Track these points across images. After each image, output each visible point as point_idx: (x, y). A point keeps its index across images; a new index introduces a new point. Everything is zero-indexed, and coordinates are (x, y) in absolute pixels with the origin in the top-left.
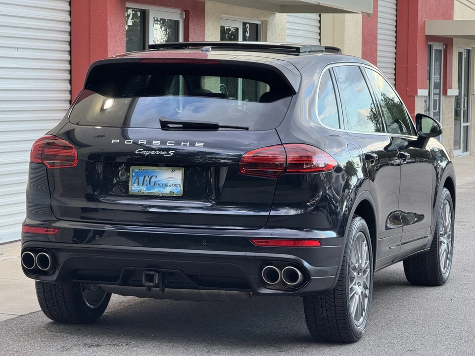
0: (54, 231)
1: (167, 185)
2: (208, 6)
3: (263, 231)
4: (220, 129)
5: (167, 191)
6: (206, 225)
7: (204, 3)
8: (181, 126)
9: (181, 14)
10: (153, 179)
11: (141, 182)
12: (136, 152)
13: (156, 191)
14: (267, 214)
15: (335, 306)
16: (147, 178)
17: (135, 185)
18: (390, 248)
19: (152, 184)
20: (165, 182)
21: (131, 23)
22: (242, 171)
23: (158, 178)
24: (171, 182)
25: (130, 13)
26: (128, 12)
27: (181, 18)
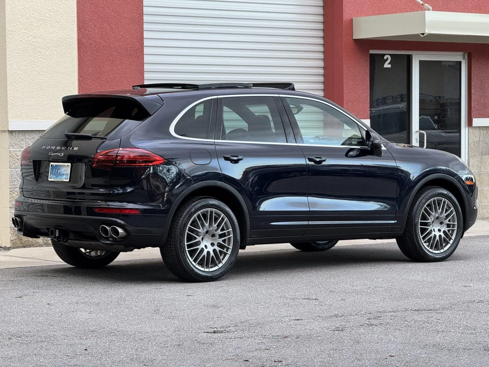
8: (74, 137)
9: (464, 55)
12: (49, 154)
16: (56, 170)
17: (52, 175)
19: (58, 174)
20: (63, 173)
21: (389, 66)
22: (94, 165)
23: (61, 170)
24: (65, 173)
25: (387, 58)
26: (385, 58)
27: (464, 58)
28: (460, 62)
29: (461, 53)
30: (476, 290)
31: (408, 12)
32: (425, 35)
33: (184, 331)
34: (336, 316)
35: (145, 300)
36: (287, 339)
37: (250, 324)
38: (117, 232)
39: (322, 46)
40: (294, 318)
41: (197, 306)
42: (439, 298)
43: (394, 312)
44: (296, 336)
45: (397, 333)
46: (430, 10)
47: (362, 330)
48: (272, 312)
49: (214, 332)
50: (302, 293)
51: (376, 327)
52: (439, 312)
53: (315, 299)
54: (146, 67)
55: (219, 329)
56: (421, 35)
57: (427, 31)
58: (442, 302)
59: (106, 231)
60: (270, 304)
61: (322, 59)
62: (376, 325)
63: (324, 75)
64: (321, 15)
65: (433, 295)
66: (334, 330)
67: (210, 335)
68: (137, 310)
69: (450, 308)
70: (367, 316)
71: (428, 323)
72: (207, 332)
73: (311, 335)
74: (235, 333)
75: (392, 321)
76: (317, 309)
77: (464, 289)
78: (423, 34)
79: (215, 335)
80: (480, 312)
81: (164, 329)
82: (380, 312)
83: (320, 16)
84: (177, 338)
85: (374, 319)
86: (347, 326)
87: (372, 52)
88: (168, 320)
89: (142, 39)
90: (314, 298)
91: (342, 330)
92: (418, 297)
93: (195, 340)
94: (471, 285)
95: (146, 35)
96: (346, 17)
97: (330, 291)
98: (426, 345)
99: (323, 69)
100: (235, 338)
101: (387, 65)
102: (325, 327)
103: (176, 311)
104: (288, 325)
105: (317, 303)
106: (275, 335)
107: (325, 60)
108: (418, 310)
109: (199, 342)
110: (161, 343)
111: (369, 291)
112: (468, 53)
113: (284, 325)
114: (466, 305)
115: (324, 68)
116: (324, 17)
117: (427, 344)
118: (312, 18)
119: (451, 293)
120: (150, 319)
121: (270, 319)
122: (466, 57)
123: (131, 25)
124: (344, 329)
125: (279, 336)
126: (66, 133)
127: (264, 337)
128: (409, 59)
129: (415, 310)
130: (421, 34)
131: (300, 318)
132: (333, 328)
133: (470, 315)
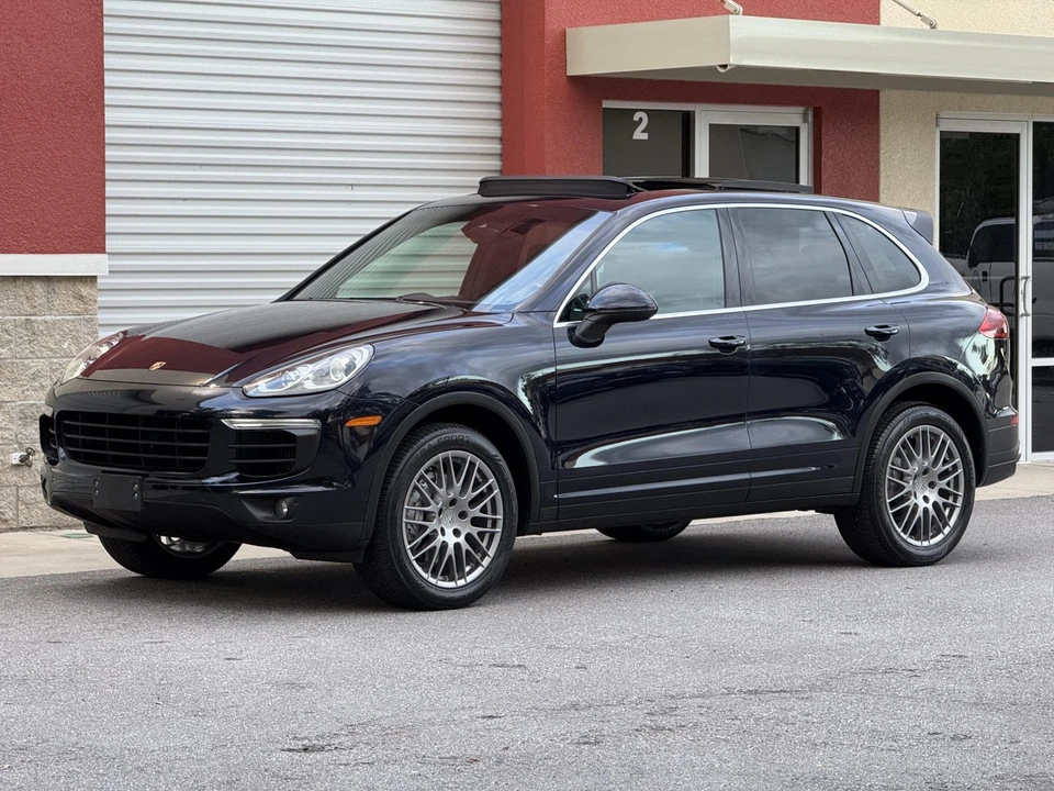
7: (878, 91)
9: (804, 114)
21: (645, 136)
25: (641, 119)
26: (636, 118)
27: (805, 121)
28: (797, 129)
29: (800, 110)
30: (872, 642)
31: (685, 17)
32: (729, 68)
33: (234, 749)
34: (575, 706)
35: (132, 670)
36: (475, 765)
37: (384, 729)
39: (498, 90)
40: (481, 713)
41: (254, 685)
42: (795, 662)
43: (703, 696)
44: (495, 759)
45: (724, 750)
46: (738, 14)
47: (642, 743)
48: (428, 698)
49: (306, 750)
50: (487, 651)
51: (672, 734)
52: (805, 696)
53: (520, 666)
54: (109, 135)
55: (316, 742)
56: (721, 70)
57: (734, 60)
58: (806, 673)
60: (419, 679)
61: (497, 120)
62: (669, 729)
63: (501, 155)
64: (494, 21)
65: (782, 655)
66: (578, 743)
67: (296, 756)
68: (117, 696)
69: (826, 686)
70: (646, 707)
71: (787, 724)
72: (290, 750)
73: (529, 756)
74: (354, 751)
75: (703, 719)
76: (529, 689)
77: (846, 640)
78: (725, 66)
79: (310, 757)
80: (894, 696)
81: (187, 742)
82: (673, 697)
83: (493, 24)
84: (222, 765)
85: (662, 716)
86: (605, 733)
87: (607, 104)
88: (194, 720)
89: (99, 71)
90: (516, 663)
91: (597, 743)
92: (748, 660)
93: (266, 770)
94: (860, 630)
95: (109, 61)
96: (552, 25)
97: (549, 647)
98: (797, 779)
99: (499, 141)
100: (357, 764)
101: (639, 135)
102: (556, 735)
103: (208, 695)
104: (470, 730)
105: (526, 677)
106: (448, 756)
107: (503, 121)
108: (756, 692)
109: (274, 775)
110: (187, 778)
111: (636, 646)
112: (815, 109)
113: (461, 730)
114: (860, 677)
115: (501, 139)
116: (502, 28)
117: (798, 775)
118: (473, 28)
119: (820, 650)
120: (150, 718)
121: (426, 716)
122: (810, 118)
123: (77, 40)
124: (600, 739)
125: (455, 758)
127: (423, 760)
128: (687, 120)
129: (750, 692)
130: (722, 66)
131: (493, 713)
132: (576, 736)
133: (875, 703)
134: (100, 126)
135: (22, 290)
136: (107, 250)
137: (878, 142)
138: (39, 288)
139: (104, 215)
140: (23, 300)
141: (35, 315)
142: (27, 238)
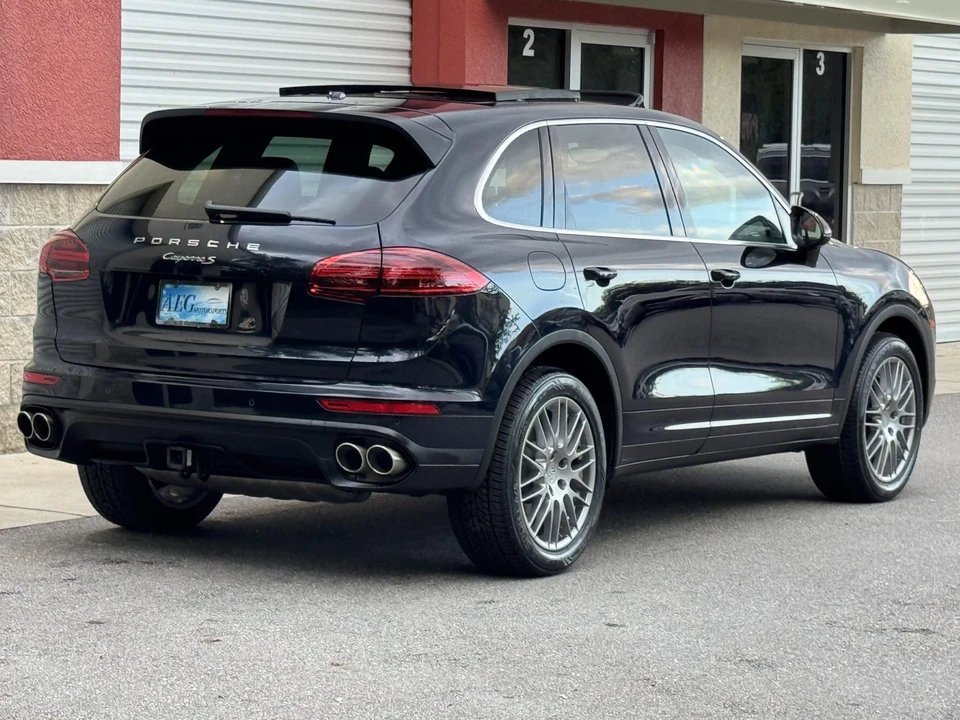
0: (53, 380)
1: (208, 310)
2: (711, 23)
3: (341, 386)
4: (292, 222)
5: (208, 319)
6: (264, 375)
7: (702, 16)
8: (235, 216)
9: (649, 36)
10: (191, 301)
11: (173, 306)
12: (164, 258)
13: (193, 318)
14: (348, 360)
15: (491, 515)
16: (182, 299)
17: (166, 310)
18: (651, 430)
19: (188, 308)
20: (206, 306)
21: (531, 53)
22: (313, 290)
23: (197, 300)
24: (213, 306)
25: (529, 36)
26: (525, 36)
27: (649, 42)
28: (642, 51)
29: (644, 31)
38: (384, 461)
54: (125, 40)
59: (352, 458)
61: (406, 33)
87: (510, 21)
101: (527, 51)
112: (657, 31)
115: (410, 53)
122: (653, 40)
126: (210, 205)
128: (565, 39)
134: (116, 31)
135: (48, 198)
136: (121, 158)
137: (702, 66)
138: (62, 195)
139: (119, 121)
140: (48, 208)
141: (57, 224)
142: (54, 145)
